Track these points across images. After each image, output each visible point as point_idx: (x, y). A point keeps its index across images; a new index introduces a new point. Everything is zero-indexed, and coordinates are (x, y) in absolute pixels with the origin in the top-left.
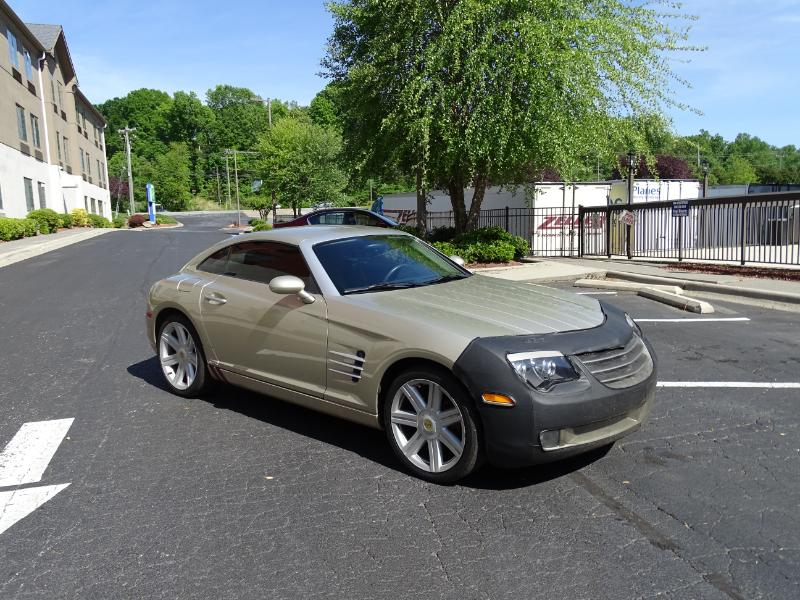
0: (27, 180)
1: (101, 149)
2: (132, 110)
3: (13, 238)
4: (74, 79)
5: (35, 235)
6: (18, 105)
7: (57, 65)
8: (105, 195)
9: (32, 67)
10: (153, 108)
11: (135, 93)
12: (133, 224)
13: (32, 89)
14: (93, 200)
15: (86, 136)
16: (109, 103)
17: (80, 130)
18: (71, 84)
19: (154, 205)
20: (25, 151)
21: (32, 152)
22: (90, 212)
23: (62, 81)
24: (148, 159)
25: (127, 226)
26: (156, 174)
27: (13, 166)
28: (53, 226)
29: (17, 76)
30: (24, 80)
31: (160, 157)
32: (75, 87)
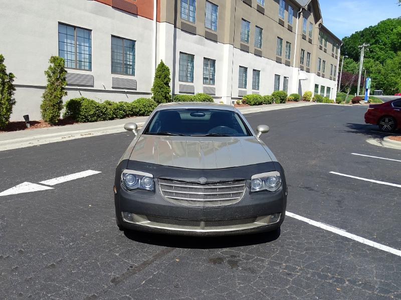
0: (278, 77)
1: (336, 58)
3: (255, 104)
4: (321, 20)
5: (270, 103)
6: (278, 37)
7: (312, 14)
8: (333, 85)
9: (293, 17)
10: (392, 30)
12: (354, 102)
13: (290, 29)
14: (323, 87)
15: (325, 51)
17: (321, 48)
18: (318, 23)
19: (369, 91)
20: (279, 61)
21: (283, 61)
22: (319, 93)
23: (313, 22)
24: (382, 63)
25: (351, 103)
26: (383, 71)
27: (269, 68)
28: (283, 100)
29: (281, 23)
30: (286, 25)
31: (389, 61)
32: (320, 24)
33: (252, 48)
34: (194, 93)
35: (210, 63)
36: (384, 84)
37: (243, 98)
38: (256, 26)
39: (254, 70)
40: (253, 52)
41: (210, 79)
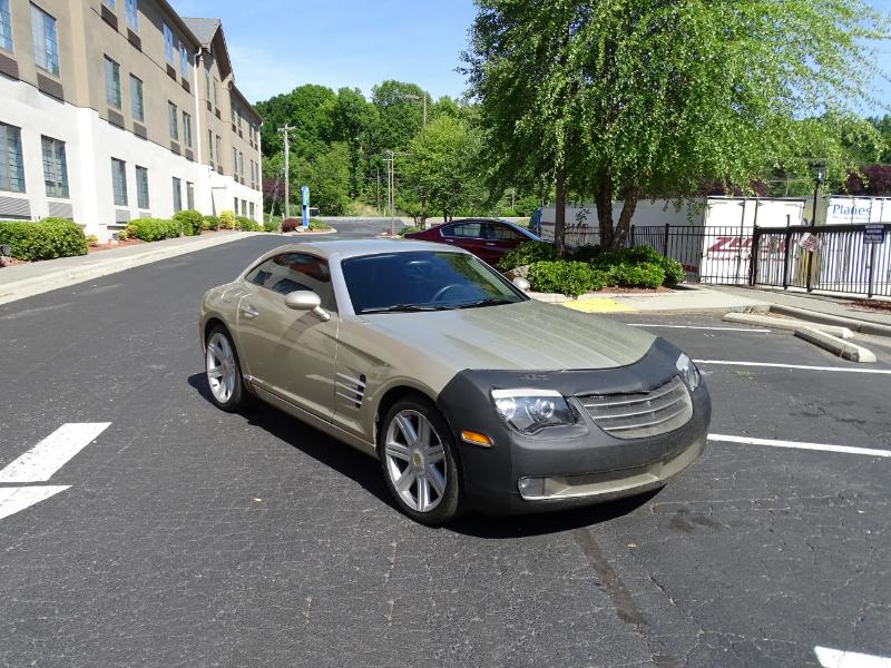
0: (176, 181)
1: (256, 149)
2: (296, 108)
3: (155, 239)
4: (230, 75)
5: (178, 236)
6: (170, 102)
7: (215, 61)
8: (257, 197)
9: (188, 63)
10: (317, 105)
11: (300, 90)
12: (286, 229)
13: (186, 86)
14: (244, 202)
15: (241, 135)
16: (274, 100)
17: (234, 129)
18: (227, 80)
19: (308, 209)
20: (175, 150)
21: (183, 151)
22: (240, 214)
23: (218, 77)
24: (309, 159)
25: (280, 230)
26: (315, 176)
27: (162, 164)
28: (197, 228)
29: (171, 73)
30: (179, 76)
31: (321, 158)
32: (231, 83)
33: (129, 121)
34: (29, 218)
35: (54, 148)
36: (319, 196)
37: (130, 227)
38: (131, 75)
39: (137, 167)
40: (132, 129)
41: (58, 184)
